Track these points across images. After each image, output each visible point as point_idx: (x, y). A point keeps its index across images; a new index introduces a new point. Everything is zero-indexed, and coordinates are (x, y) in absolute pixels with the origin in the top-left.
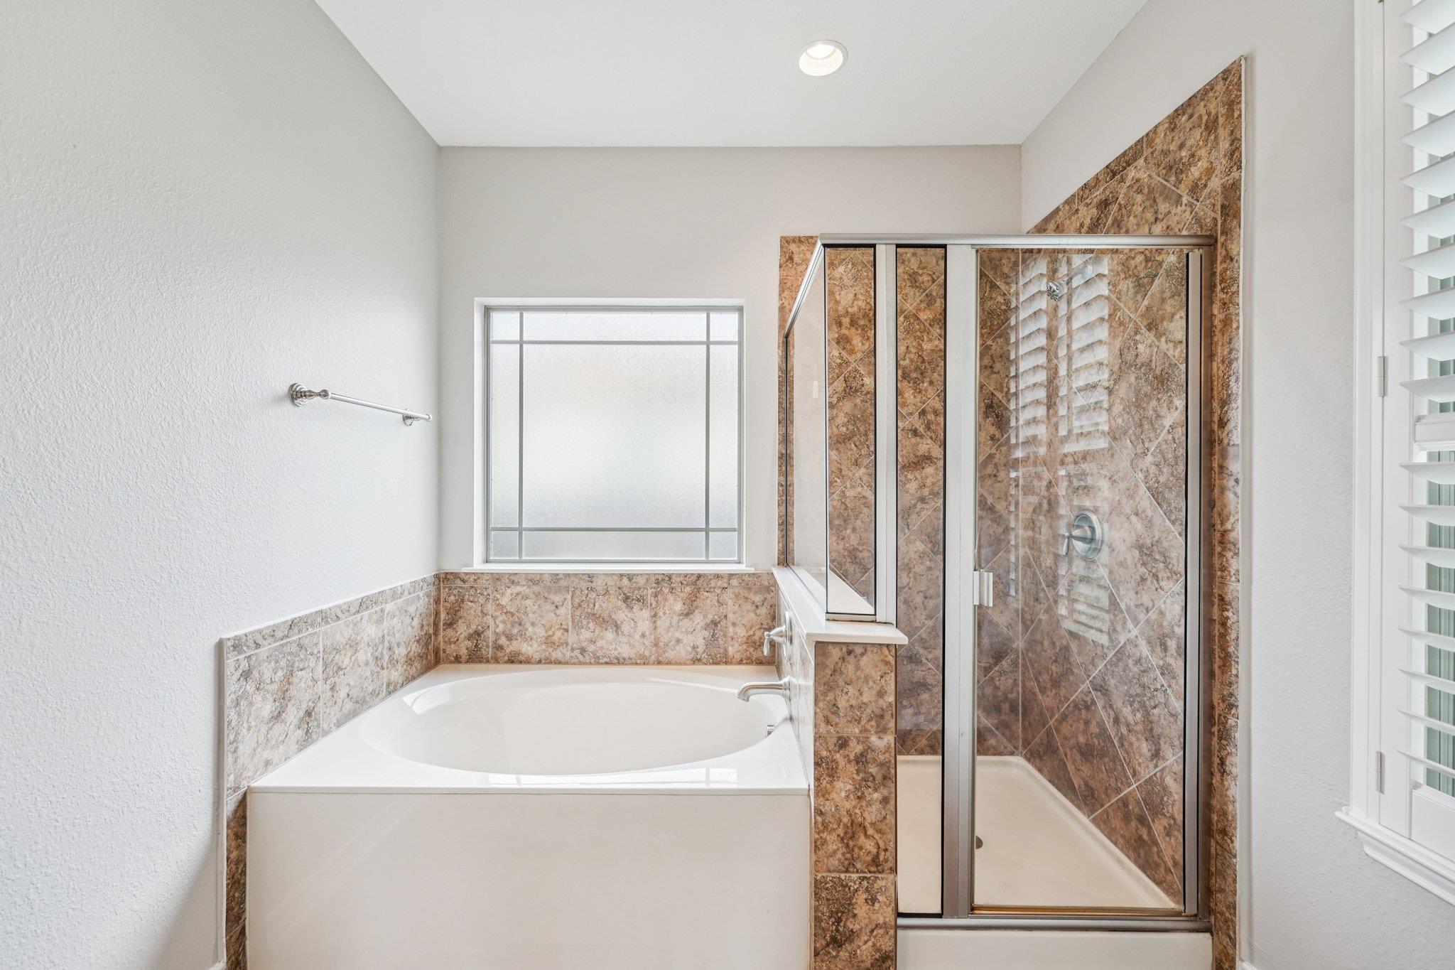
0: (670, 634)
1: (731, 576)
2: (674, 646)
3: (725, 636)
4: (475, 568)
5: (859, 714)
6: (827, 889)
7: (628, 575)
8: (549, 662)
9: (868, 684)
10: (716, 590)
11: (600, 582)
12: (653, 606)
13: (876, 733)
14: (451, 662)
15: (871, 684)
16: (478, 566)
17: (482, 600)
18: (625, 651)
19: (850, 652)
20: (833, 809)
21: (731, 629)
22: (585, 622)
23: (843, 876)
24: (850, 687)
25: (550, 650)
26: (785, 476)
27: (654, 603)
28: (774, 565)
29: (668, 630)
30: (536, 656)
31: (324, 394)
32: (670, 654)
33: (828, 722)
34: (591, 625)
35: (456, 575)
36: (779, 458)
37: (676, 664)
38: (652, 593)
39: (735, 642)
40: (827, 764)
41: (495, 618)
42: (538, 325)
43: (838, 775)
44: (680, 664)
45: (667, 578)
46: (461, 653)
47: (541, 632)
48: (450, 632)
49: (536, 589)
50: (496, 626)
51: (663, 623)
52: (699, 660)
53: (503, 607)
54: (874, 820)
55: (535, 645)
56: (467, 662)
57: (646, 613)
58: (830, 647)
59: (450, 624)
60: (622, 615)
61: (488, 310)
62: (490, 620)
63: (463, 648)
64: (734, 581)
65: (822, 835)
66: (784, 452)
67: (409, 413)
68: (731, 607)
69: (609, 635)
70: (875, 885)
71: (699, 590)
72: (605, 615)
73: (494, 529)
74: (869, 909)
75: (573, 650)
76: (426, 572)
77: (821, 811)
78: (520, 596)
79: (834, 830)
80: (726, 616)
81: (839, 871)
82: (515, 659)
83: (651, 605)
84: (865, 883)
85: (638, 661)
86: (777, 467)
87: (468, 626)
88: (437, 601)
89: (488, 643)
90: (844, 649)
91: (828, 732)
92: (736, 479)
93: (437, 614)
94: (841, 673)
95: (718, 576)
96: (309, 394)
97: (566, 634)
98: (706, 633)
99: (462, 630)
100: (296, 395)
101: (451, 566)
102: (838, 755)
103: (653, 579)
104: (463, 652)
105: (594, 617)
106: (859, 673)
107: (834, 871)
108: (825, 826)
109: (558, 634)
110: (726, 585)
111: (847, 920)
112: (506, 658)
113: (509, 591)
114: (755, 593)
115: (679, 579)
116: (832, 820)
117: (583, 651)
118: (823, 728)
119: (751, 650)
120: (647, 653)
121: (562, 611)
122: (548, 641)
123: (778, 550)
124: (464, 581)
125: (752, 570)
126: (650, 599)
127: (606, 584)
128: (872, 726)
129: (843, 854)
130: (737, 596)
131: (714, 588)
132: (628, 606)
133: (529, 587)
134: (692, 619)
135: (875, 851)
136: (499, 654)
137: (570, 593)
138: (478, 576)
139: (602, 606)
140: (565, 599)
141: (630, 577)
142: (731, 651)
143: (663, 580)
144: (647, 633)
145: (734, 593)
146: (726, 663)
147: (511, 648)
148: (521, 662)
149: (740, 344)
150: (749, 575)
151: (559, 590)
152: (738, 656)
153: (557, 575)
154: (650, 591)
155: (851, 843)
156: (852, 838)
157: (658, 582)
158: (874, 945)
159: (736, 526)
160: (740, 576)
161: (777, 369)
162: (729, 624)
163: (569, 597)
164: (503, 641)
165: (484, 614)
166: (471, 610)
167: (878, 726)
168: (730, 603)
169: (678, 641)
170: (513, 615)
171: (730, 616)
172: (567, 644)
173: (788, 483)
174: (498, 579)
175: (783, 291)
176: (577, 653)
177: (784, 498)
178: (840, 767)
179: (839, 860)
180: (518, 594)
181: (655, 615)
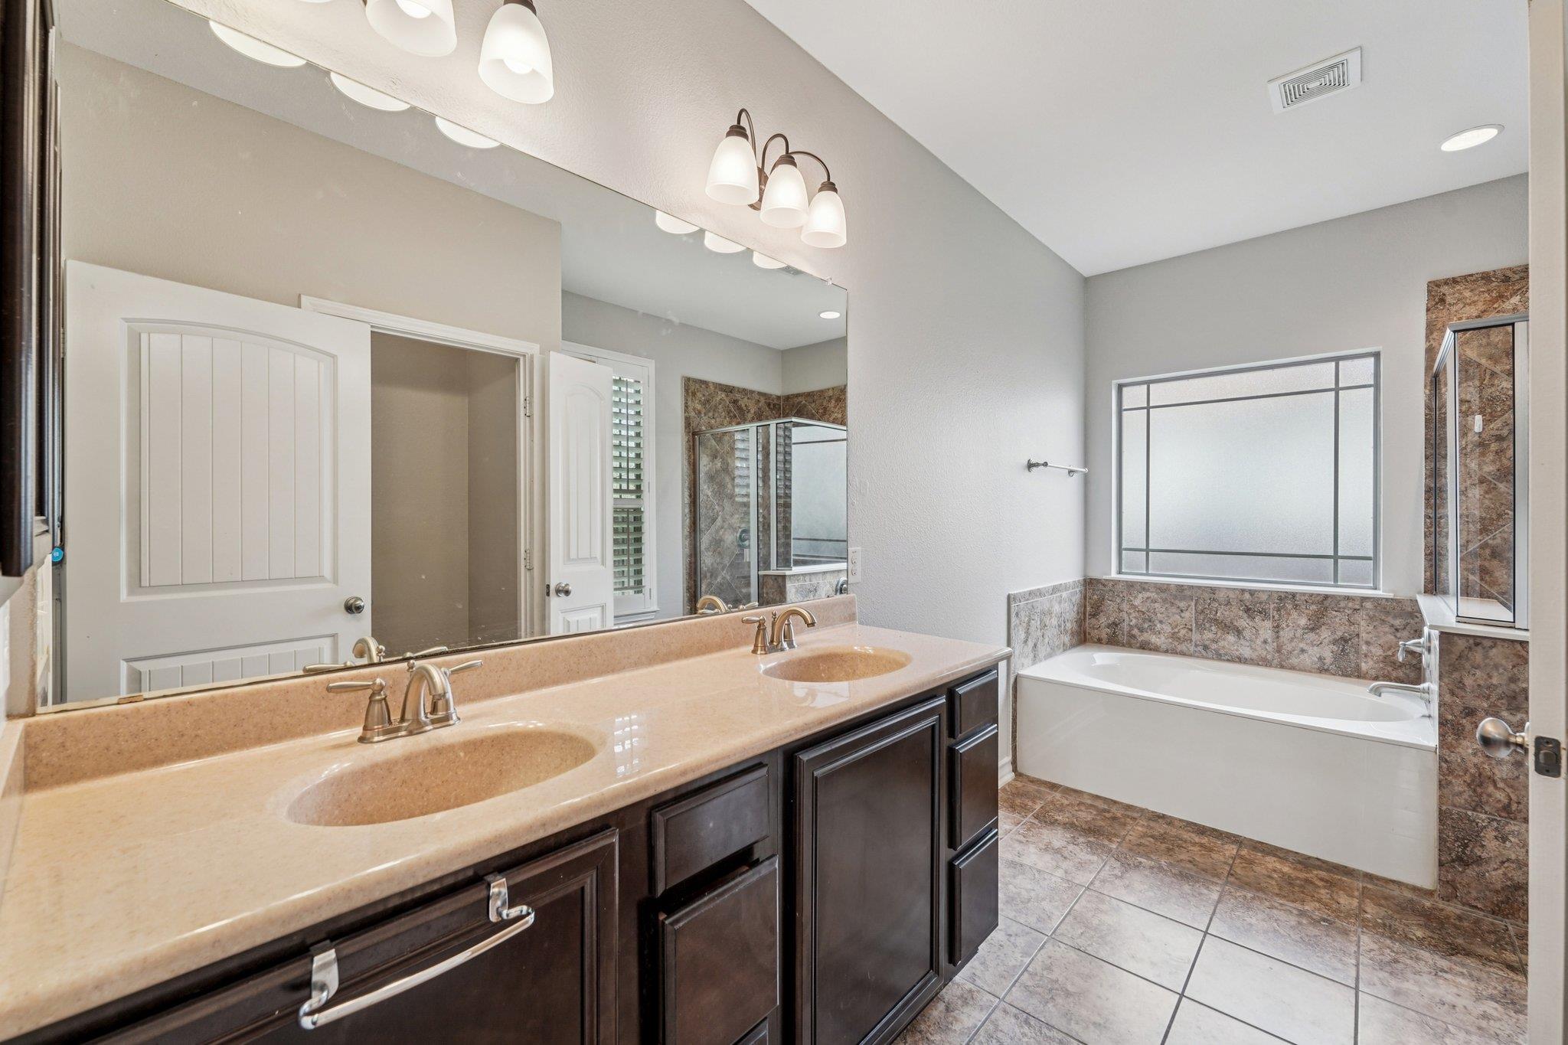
0: (1293, 644)
1: (1364, 599)
2: (1299, 654)
3: (1357, 652)
4: (1112, 576)
5: (1487, 692)
6: (1453, 819)
7: (1250, 590)
8: (1174, 652)
9: (1498, 670)
10: (1346, 611)
11: (1222, 595)
12: (1276, 618)
13: (1507, 710)
14: (1094, 642)
15: (1501, 671)
16: (1114, 575)
17: (1118, 600)
18: (1246, 652)
19: (1477, 644)
20: (1459, 761)
21: (1364, 647)
22: (1207, 625)
23: (1470, 813)
24: (1477, 671)
25: (1176, 643)
26: (1434, 508)
27: (1277, 617)
28: (1419, 593)
29: (1292, 640)
30: (1164, 647)
31: (1045, 464)
32: (1294, 661)
33: (1453, 694)
34: (1213, 628)
35: (1098, 581)
36: (1426, 492)
37: (1300, 670)
38: (1275, 607)
39: (1369, 660)
40: (1453, 725)
41: (1129, 614)
42: (1161, 393)
43: (1465, 735)
44: (1305, 671)
45: (1290, 596)
46: (1102, 637)
47: (1168, 629)
48: (1093, 621)
49: (1164, 595)
50: (1130, 620)
51: (1286, 634)
52: (1327, 670)
53: (1135, 607)
54: (1505, 777)
55: (1163, 638)
56: (1107, 644)
57: (1268, 624)
58: (1456, 638)
59: (1094, 615)
60: (1243, 622)
61: (1120, 387)
62: (1125, 616)
63: (1104, 633)
64: (1368, 604)
65: (1447, 777)
66: (1433, 485)
67: (1072, 468)
68: (1364, 627)
69: (1231, 638)
70: (1506, 828)
71: (1326, 609)
72: (1228, 622)
73: (1126, 549)
74: (1499, 845)
75: (1196, 646)
76: (1079, 577)
77: (1446, 760)
78: (1150, 600)
79: (1460, 776)
80: (1358, 635)
81: (1465, 808)
82: (1145, 647)
83: (1274, 617)
84: (1495, 824)
85: (1260, 663)
86: (1424, 501)
87: (1108, 618)
88: (1085, 598)
89: (1123, 631)
90: (1471, 641)
91: (1454, 702)
92: (1371, 510)
93: (1085, 607)
94: (1468, 659)
95: (1348, 598)
96: (1037, 465)
97: (1190, 633)
98: (1335, 648)
99: (1103, 620)
100: (1030, 466)
101: (1095, 574)
102: (1464, 721)
103: (1276, 596)
104: (1104, 636)
105: (1216, 621)
106: (1487, 661)
107: (1460, 807)
108: (1451, 772)
109: (1183, 632)
110: (1358, 607)
111: (1474, 847)
112: (1138, 645)
113: (1140, 595)
114: (1395, 617)
115: (1303, 598)
116: (1457, 768)
117: (1206, 648)
118: (1448, 698)
119: (1390, 669)
120: (1269, 657)
121: (1186, 615)
122: (1174, 636)
123: (1425, 579)
124: (1104, 585)
125: (1391, 595)
126: (1272, 613)
127: (1228, 597)
128: (1502, 704)
129: (1470, 796)
130: (1372, 618)
131: (1344, 608)
132: (1249, 616)
133: (1157, 594)
134: (1317, 633)
135: (1506, 801)
136: (1132, 641)
137: (1194, 601)
138: (1116, 582)
139: (1223, 613)
140: (1189, 606)
141: (1252, 592)
142: (1364, 667)
143: (1286, 597)
144: (1269, 640)
145: (1368, 615)
146: (1359, 677)
147: (1142, 638)
148: (1150, 650)
149: (1377, 386)
150: (1387, 599)
151: (1183, 598)
152: (1373, 673)
153: (1182, 586)
154: (1272, 606)
155: (1479, 790)
156: (1481, 785)
157: (1280, 599)
158: (1505, 874)
159: (1371, 555)
160: (1376, 601)
161: (1423, 406)
162: (1361, 643)
163: (1193, 604)
164: (1135, 631)
165: (1121, 611)
166: (1110, 606)
167: (1509, 704)
168: (1363, 623)
169: (1303, 651)
170: (1144, 613)
171: (1364, 635)
172: (1191, 640)
173: (1438, 516)
174: (1132, 586)
175: (1432, 333)
176: (1200, 648)
177: (1433, 529)
178: (1466, 729)
179: (1466, 800)
180: (1148, 598)
181: (1278, 626)
